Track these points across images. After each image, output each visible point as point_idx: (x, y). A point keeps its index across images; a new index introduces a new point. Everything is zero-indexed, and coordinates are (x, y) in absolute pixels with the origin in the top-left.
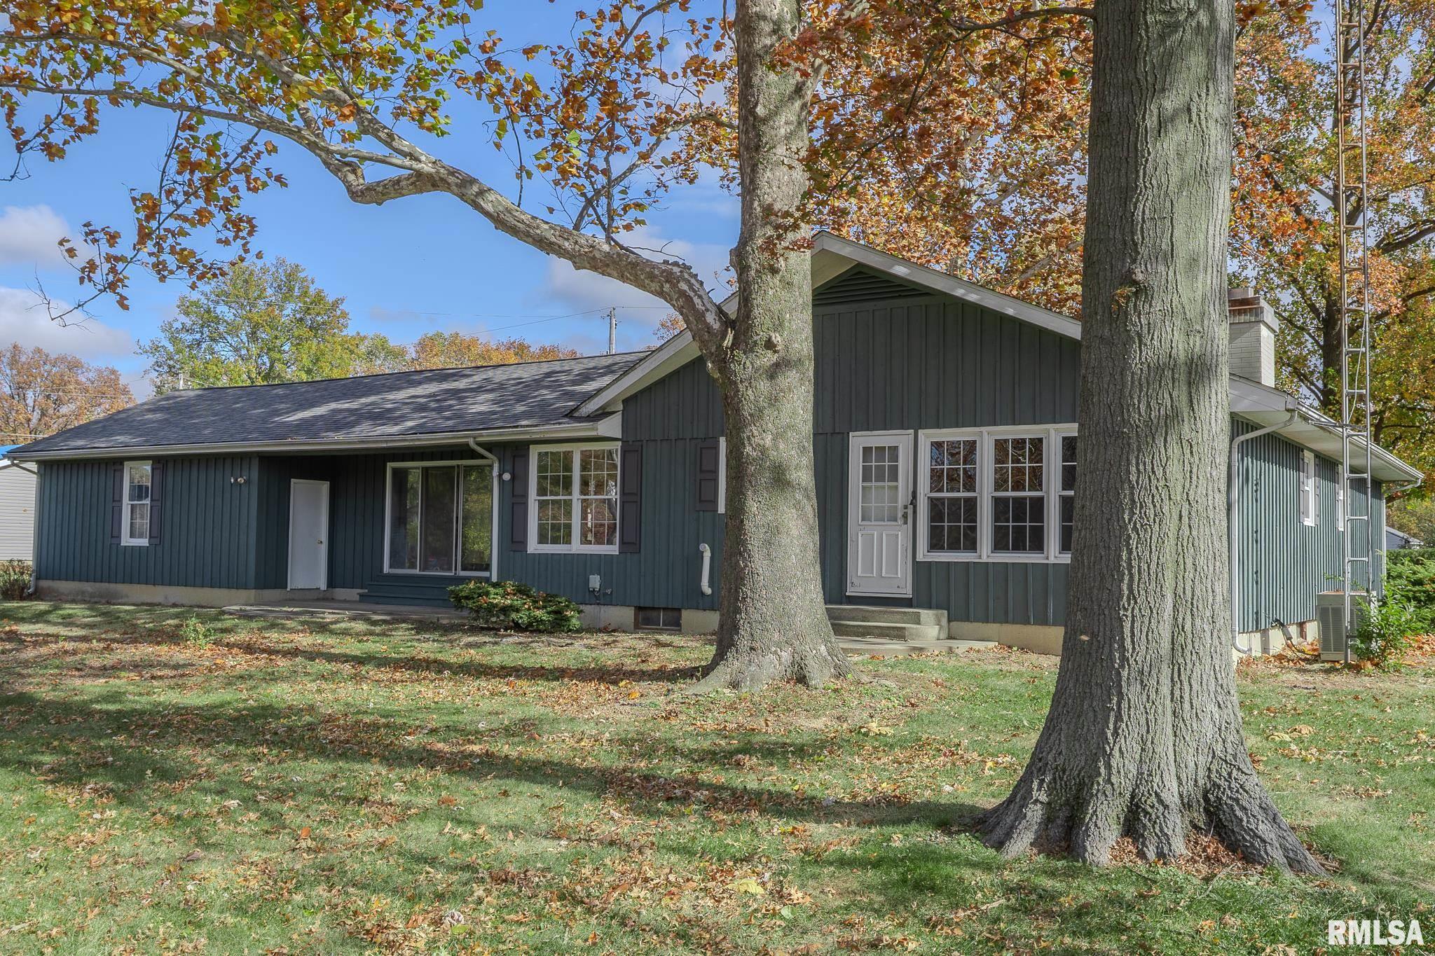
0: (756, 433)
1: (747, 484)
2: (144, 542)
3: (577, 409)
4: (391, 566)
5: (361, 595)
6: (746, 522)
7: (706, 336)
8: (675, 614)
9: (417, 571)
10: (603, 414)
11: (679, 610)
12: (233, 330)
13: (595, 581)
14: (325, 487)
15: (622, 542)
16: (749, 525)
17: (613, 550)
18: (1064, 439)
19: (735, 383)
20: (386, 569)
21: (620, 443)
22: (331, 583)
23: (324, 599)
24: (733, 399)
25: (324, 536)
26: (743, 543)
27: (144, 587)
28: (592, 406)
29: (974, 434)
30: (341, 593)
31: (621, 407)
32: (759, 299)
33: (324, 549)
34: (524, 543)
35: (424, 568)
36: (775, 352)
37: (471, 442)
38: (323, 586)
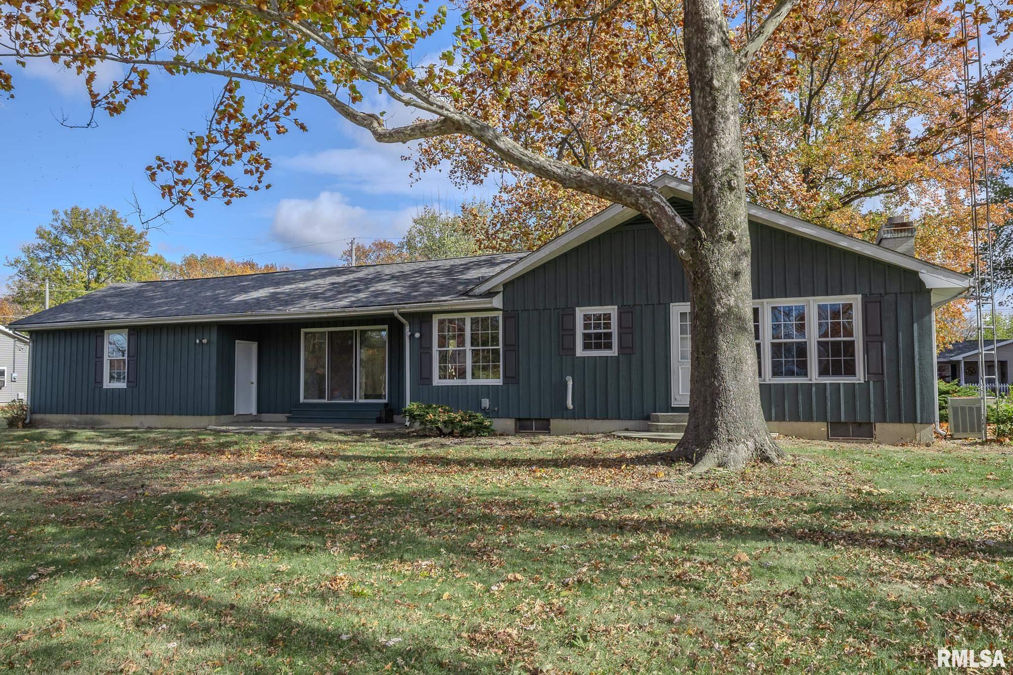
0: (723, 296)
1: (718, 331)
2: (123, 385)
3: (472, 290)
4: (305, 398)
5: (288, 417)
6: (719, 356)
7: (677, 232)
8: (545, 422)
9: (326, 401)
10: (490, 294)
11: (548, 420)
12: (72, 250)
13: (486, 403)
14: (254, 346)
15: (505, 376)
16: (721, 358)
17: (499, 382)
18: (819, 305)
19: (706, 263)
20: (302, 400)
21: (501, 312)
22: (260, 411)
23: (256, 421)
24: (703, 274)
25: (254, 378)
26: (718, 370)
27: (122, 416)
28: (484, 288)
29: (758, 303)
30: (266, 417)
31: (502, 289)
32: (722, 208)
33: (254, 388)
34: (430, 379)
35: (331, 397)
36: (734, 242)
37: (396, 312)
38: (254, 412)
